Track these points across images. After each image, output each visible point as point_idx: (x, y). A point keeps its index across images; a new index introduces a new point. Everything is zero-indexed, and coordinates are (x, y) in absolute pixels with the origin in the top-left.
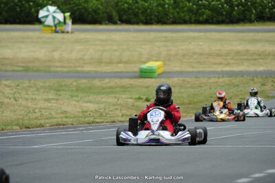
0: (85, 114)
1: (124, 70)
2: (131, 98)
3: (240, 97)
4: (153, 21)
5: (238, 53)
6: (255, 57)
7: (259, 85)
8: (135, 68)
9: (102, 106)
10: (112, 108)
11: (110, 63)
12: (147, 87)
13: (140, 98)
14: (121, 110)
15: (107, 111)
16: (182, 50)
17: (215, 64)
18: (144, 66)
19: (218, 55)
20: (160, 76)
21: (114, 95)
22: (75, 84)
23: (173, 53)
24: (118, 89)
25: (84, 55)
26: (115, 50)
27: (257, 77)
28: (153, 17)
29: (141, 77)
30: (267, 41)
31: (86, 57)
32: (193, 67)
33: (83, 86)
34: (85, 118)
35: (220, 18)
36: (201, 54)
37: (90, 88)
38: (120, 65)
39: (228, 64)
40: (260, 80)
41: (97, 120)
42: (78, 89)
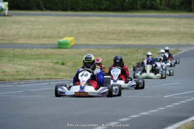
0: (18, 73)
1: (47, 43)
2: (52, 62)
3: (129, 63)
4: (68, 9)
5: (127, 32)
6: (139, 35)
7: (142, 54)
8: (55, 42)
9: (31, 68)
10: (38, 69)
11: (38, 37)
12: (63, 55)
13: (57, 63)
14: (44, 71)
15: (34, 71)
16: (89, 29)
17: (111, 39)
18: (61, 40)
19: (113, 33)
20: (73, 47)
21: (39, 60)
22: (12, 52)
23: (82, 31)
24: (42, 56)
25: (19, 32)
26: (41, 29)
27: (140, 49)
28: (68, 6)
29: (59, 48)
30: (148, 24)
31: (20, 33)
32: (96, 41)
33: (18, 54)
34: (18, 76)
35: (116, 7)
36: (102, 32)
37: (23, 55)
38: (45, 39)
39: (120, 40)
40: (142, 51)
41: (27, 78)
42: (15, 56)
